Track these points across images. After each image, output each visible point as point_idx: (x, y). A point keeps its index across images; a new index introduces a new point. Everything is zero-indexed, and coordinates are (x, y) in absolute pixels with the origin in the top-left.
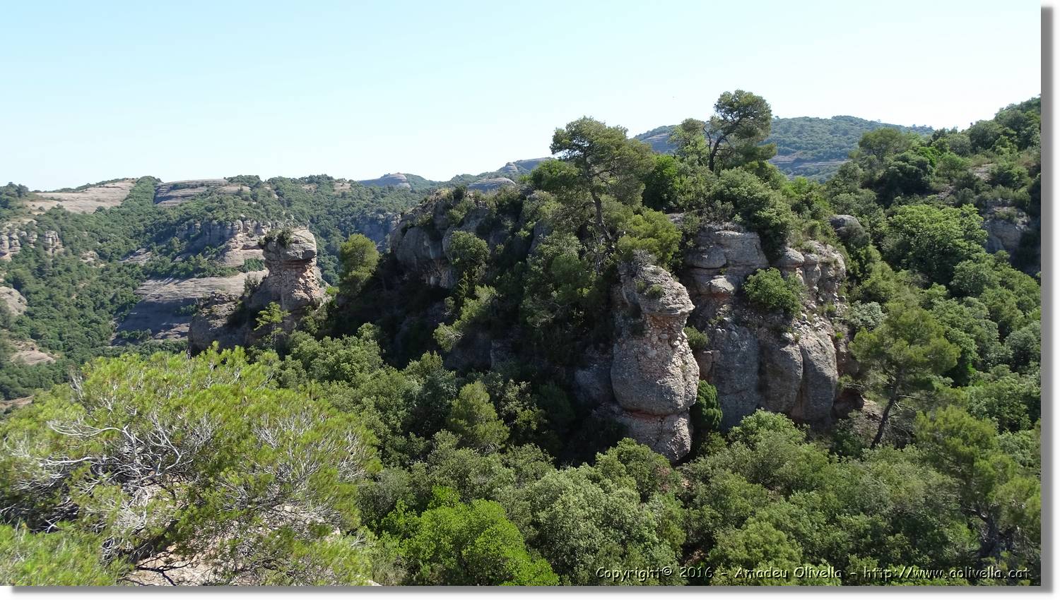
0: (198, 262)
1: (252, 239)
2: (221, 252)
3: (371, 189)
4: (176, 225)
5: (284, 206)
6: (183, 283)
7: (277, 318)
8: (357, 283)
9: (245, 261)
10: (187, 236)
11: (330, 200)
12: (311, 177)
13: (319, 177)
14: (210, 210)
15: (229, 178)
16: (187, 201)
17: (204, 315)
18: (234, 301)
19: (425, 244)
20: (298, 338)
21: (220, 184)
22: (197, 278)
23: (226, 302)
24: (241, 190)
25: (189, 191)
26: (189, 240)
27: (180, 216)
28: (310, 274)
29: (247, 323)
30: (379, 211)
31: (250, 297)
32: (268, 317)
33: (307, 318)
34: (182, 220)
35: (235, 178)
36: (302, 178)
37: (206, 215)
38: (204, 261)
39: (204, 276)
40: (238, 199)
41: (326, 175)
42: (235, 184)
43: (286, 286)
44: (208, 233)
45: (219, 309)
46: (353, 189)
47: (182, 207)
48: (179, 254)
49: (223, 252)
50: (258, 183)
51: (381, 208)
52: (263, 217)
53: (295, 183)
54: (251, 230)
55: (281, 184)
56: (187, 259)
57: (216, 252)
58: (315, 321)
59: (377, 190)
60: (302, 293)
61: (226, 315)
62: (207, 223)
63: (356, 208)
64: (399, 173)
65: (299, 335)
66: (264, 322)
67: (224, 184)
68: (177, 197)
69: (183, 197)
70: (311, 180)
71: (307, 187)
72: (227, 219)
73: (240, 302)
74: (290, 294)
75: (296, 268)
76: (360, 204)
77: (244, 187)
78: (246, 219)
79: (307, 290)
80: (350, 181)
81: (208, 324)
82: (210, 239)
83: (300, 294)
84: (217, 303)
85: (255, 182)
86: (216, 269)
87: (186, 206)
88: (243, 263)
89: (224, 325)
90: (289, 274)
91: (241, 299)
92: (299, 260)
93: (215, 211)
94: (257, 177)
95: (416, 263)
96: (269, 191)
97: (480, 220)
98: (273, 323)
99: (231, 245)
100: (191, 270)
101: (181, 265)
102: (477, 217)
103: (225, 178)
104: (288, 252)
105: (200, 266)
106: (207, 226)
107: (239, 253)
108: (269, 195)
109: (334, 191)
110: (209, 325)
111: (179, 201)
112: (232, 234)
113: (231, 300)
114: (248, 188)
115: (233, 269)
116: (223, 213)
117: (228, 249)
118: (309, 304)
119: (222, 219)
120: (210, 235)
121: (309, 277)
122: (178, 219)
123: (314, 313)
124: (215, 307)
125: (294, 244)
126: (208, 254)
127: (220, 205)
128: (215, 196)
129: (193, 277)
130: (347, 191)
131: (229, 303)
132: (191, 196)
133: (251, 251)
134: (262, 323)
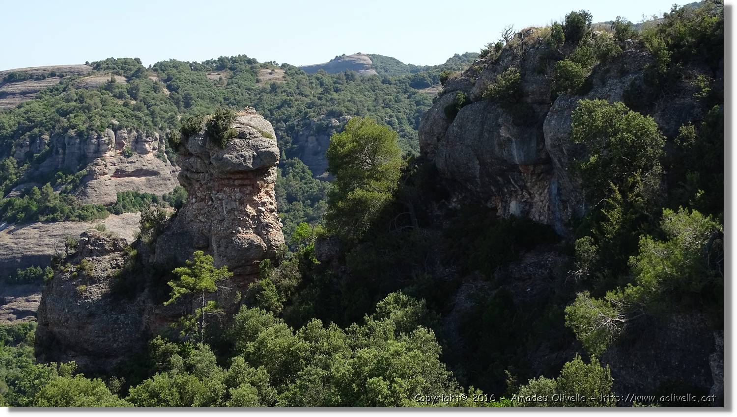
0: (45, 196)
1: (130, 159)
2: (81, 181)
3: (318, 79)
4: (12, 137)
5: (178, 107)
6: (22, 231)
7: (207, 282)
8: (363, 212)
9: (118, 194)
10: (29, 156)
11: (252, 97)
12: (221, 59)
13: (234, 60)
14: (64, 113)
15: (94, 63)
16: (29, 100)
17: (68, 275)
18: (121, 250)
19: (503, 133)
20: (251, 322)
21: (80, 74)
22: (44, 222)
23: (107, 252)
24: (113, 81)
25: (31, 85)
26: (31, 161)
27: (19, 123)
28: (266, 199)
29: (146, 290)
30: (332, 114)
31: (151, 243)
32: (192, 280)
33: (263, 282)
34: (22, 130)
35: (102, 62)
36: (208, 62)
37: (59, 121)
38: (54, 196)
39: (54, 220)
40: (108, 96)
41: (245, 56)
42: (102, 72)
43: (222, 221)
44: (61, 151)
45: (96, 264)
46: (289, 78)
47: (22, 109)
48: (16, 185)
49: (84, 182)
50: (139, 69)
51: (335, 108)
52: (146, 124)
53: (196, 69)
54: (127, 145)
55: (174, 71)
56: (29, 192)
57: (73, 181)
58: (278, 288)
59: (327, 80)
60: (251, 235)
61: (108, 277)
62: (59, 134)
63: (294, 110)
64: (359, 54)
65: (252, 316)
66: (183, 290)
67: (85, 73)
68: (13, 94)
69: (24, 94)
70: (222, 64)
71: (215, 76)
72: (90, 128)
73: (133, 253)
74: (229, 236)
75: (242, 186)
76: (299, 104)
77: (117, 77)
78: (120, 128)
79: (262, 228)
80: (284, 66)
81: (76, 292)
82: (63, 161)
83: (248, 236)
84: (91, 253)
85: (135, 69)
86: (73, 208)
87: (28, 107)
88: (114, 199)
89: (105, 296)
90: (226, 197)
91: (134, 246)
92: (247, 171)
93: (72, 115)
94: (138, 61)
95: (477, 174)
96: (156, 83)
97: (631, 77)
98: (200, 291)
99: (97, 169)
100: (35, 209)
101: (18, 202)
102: (623, 73)
103: (87, 63)
104: (227, 156)
105: (48, 204)
106: (60, 139)
107: (108, 182)
108: (156, 89)
109: (258, 81)
110: (77, 295)
111: (17, 101)
112: (99, 152)
113: (116, 248)
114: (124, 79)
115: (99, 209)
116: (84, 117)
117: (92, 175)
118: (265, 255)
119: (83, 127)
120: (64, 154)
121: (264, 204)
122: (14, 128)
123: (275, 273)
124: (88, 262)
125: (237, 140)
126: (61, 184)
127: (80, 105)
128: (72, 92)
129: (37, 221)
130: (279, 82)
131: (112, 255)
132: (35, 91)
133: (127, 179)
134: (178, 292)
